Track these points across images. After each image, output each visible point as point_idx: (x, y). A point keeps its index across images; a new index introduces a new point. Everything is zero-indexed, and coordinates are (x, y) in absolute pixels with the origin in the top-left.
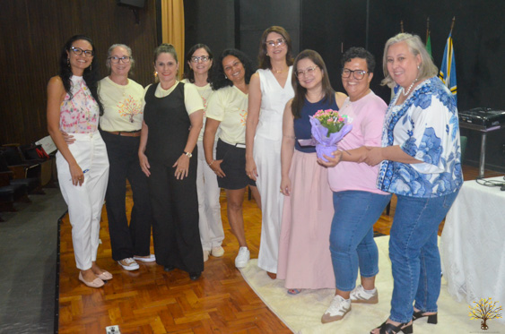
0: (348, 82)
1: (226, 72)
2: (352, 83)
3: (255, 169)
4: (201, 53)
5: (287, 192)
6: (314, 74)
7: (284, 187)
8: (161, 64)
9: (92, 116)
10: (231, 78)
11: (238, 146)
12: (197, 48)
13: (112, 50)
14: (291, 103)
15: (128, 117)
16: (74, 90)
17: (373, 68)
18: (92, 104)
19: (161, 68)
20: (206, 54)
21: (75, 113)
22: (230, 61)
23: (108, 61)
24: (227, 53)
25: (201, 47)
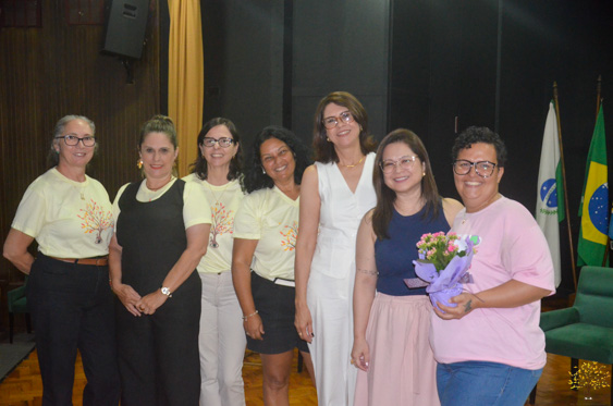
0: (465, 181)
1: (265, 164)
2: (474, 184)
3: (309, 323)
4: (221, 131)
5: (363, 364)
6: (410, 168)
7: (357, 355)
8: (150, 150)
10: (272, 174)
11: (278, 282)
12: (216, 124)
14: (371, 214)
15: (93, 234)
17: (505, 159)
19: (149, 156)
20: (228, 136)
22: (272, 147)
24: (269, 135)
25: (221, 123)
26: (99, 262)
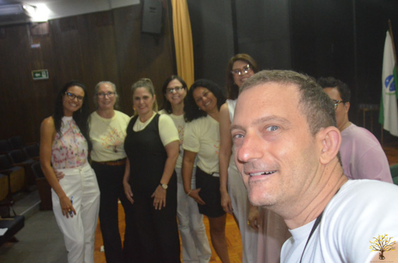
4: (176, 83)
8: (137, 98)
9: (80, 151)
10: (204, 108)
11: (215, 175)
13: (98, 87)
15: (112, 149)
16: (64, 130)
18: (81, 140)
21: (64, 151)
23: (95, 97)
25: (174, 78)
26: (119, 164)
